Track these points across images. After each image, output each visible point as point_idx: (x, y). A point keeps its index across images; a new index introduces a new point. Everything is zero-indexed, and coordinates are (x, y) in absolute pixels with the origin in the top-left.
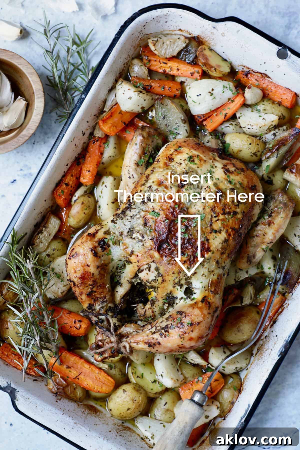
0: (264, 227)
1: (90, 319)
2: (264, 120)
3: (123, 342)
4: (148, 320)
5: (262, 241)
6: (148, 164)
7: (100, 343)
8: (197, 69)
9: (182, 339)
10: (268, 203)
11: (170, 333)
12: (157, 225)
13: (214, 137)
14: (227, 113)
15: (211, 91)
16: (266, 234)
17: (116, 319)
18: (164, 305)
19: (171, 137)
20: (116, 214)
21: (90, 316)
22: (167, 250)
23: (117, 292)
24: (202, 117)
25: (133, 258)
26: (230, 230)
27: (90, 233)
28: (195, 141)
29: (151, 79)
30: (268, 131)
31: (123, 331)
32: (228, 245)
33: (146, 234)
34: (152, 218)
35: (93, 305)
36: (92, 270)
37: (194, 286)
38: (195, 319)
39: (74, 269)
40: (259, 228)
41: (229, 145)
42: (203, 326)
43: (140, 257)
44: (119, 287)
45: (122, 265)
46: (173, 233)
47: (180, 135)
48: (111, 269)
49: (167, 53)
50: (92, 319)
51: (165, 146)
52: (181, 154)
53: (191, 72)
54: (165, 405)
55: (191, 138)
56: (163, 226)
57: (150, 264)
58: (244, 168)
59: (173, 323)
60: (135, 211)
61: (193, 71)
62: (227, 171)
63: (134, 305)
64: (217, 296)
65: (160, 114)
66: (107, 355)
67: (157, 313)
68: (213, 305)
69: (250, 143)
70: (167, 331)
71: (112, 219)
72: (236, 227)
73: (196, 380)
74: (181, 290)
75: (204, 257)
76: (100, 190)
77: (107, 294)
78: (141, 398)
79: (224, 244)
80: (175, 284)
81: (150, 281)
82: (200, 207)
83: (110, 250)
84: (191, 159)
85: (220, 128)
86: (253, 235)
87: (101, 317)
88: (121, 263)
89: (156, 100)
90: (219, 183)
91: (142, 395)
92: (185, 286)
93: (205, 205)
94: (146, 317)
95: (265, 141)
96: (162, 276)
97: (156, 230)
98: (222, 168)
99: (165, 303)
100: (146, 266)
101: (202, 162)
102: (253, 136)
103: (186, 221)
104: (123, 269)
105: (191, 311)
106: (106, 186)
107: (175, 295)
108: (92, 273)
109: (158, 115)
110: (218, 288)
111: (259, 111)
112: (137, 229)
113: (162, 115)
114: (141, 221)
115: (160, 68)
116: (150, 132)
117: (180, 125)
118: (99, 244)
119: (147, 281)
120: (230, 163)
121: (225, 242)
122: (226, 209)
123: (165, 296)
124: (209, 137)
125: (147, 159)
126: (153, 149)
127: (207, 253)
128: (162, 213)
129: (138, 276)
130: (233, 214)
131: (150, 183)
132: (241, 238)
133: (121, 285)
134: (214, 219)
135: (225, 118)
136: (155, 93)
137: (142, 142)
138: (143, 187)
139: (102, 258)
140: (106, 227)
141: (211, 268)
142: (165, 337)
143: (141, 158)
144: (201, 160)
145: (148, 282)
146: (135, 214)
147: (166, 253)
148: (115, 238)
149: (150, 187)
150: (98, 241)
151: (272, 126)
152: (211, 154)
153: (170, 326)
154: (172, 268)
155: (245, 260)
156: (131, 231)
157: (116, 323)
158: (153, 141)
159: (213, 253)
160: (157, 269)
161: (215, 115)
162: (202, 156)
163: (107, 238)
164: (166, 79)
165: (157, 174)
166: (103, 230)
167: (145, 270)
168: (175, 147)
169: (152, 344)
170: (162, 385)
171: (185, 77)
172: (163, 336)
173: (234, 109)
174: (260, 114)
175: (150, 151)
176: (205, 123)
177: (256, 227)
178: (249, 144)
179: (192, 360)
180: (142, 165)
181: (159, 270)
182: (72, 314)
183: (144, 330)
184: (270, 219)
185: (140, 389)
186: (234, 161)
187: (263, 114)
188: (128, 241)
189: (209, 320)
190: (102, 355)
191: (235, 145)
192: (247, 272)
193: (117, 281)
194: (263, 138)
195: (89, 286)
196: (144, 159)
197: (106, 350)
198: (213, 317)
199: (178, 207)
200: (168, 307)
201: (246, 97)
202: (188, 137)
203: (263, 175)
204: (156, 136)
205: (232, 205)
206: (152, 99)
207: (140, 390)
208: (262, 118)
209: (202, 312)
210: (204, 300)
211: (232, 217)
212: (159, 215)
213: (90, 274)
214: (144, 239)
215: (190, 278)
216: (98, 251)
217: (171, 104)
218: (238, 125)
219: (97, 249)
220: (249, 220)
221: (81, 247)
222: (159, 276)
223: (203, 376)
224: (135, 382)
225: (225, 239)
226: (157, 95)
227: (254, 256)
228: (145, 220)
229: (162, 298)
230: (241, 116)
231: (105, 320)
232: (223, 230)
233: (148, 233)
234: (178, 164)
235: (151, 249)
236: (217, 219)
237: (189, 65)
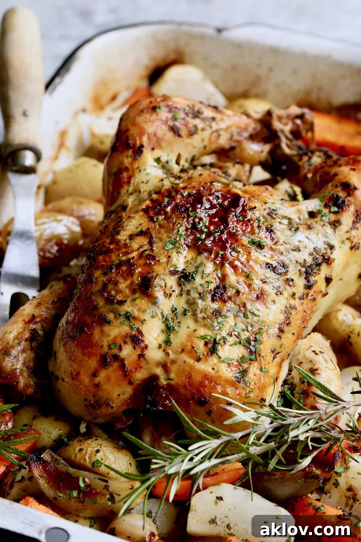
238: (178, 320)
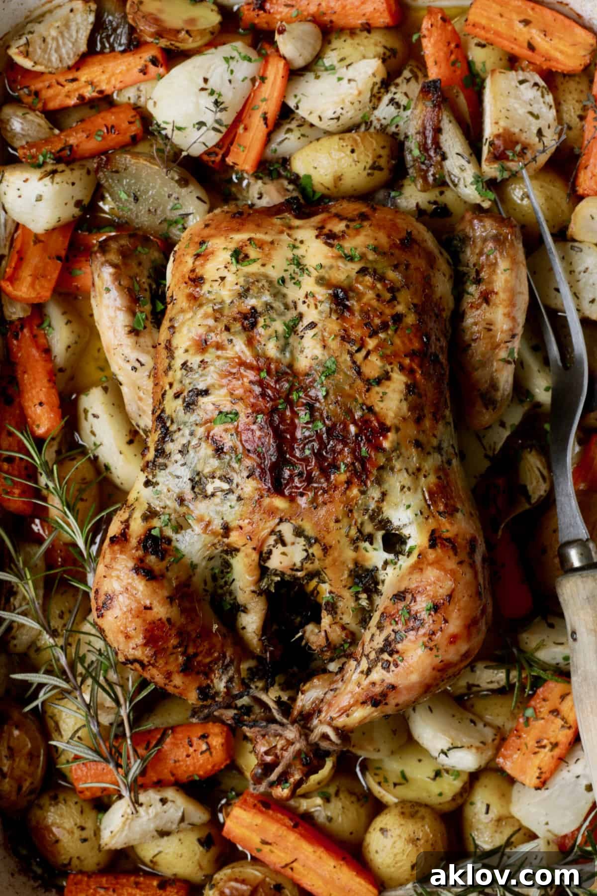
0: (479, 312)
1: (219, 720)
2: (352, 83)
3: (316, 727)
4: (344, 651)
5: (492, 344)
6: (157, 318)
7: (269, 759)
8: (147, 55)
9: (435, 650)
10: (461, 256)
11: (401, 651)
12: (244, 438)
13: (266, 179)
14: (265, 113)
15: (203, 85)
16: (491, 324)
17: (276, 687)
18: (357, 599)
19: (175, 231)
20: (147, 465)
21: (216, 713)
22: (296, 479)
23: (244, 628)
24: (217, 150)
25: (235, 538)
26: (407, 361)
27: (115, 536)
28: (227, 212)
29: (61, 130)
30: (374, 100)
31: (303, 706)
32: (420, 396)
33: (233, 469)
34: (226, 430)
35: (208, 686)
36: (160, 611)
37: (396, 523)
38: (437, 592)
39: (122, 632)
40: (469, 321)
41: (309, 177)
42: (463, 598)
43: (248, 528)
44: (243, 615)
45: (222, 565)
46: (288, 436)
47: (191, 217)
48: (202, 586)
49: (65, 56)
50: (224, 717)
51: (172, 259)
52: (211, 257)
53: (140, 67)
54: (487, 812)
55: (217, 211)
56: (258, 433)
57: (278, 528)
58: (364, 209)
59: (396, 628)
60: (183, 435)
61: (143, 62)
62: (329, 238)
63: (297, 636)
64: (459, 515)
65: (123, 196)
66: (297, 777)
67: (353, 626)
68: (459, 540)
69: (350, 148)
70: (392, 650)
71: (144, 479)
72: (416, 345)
73: (521, 720)
74: (374, 546)
75: (384, 450)
76: (88, 431)
77: (223, 646)
78: (426, 827)
79: (410, 398)
80: (354, 541)
81: (298, 565)
82: (315, 348)
83: (177, 549)
84: (239, 256)
85: (269, 153)
86: (464, 341)
87: (240, 702)
88: (217, 563)
89: (97, 171)
90: (327, 272)
91: (427, 820)
92: (379, 535)
93: (323, 336)
94: (335, 646)
95: (381, 125)
96: (317, 540)
97: (249, 451)
98: (317, 237)
99: (358, 593)
100: (272, 540)
101: (267, 249)
102: (349, 130)
103: (301, 394)
104: (228, 573)
105: (419, 580)
106: (95, 416)
107: (369, 565)
108: (164, 619)
109: (120, 199)
110: (452, 498)
111: (332, 68)
112: (207, 470)
113: (129, 196)
114: (206, 450)
115: (68, 96)
116: (122, 246)
117: (180, 193)
118: (145, 548)
119: (292, 569)
120: (329, 218)
121: (409, 391)
122: (373, 320)
123: (350, 580)
124: (258, 186)
125: (148, 307)
126: (149, 281)
127: (385, 437)
128: (240, 407)
129: (267, 568)
130: (394, 323)
131: (180, 357)
132: (441, 364)
133: (245, 610)
134: (360, 356)
135: (267, 127)
136: (87, 155)
137: (117, 277)
138: (171, 373)
139: (169, 574)
140: (141, 504)
141: (412, 464)
142: (397, 665)
143: (134, 314)
144: (260, 245)
145: (297, 570)
146: (185, 441)
147: (297, 488)
148: (173, 517)
149: (184, 365)
150: (139, 543)
151: (379, 85)
152: (276, 221)
153: (392, 637)
154: (327, 511)
155: (479, 407)
156: (197, 483)
157: (280, 698)
158: (140, 264)
159: (398, 430)
160: (299, 532)
161: (241, 130)
162: (259, 236)
163: (155, 528)
164: (93, 111)
165: (185, 330)
166: (138, 515)
167: (274, 550)
168: (193, 251)
169: (379, 698)
170: (457, 774)
171: (131, 85)
172: (392, 668)
173: (276, 94)
174: (337, 75)
175: (146, 286)
176: (229, 160)
177: (462, 321)
178: (349, 152)
179: (492, 682)
180: (145, 328)
181: (303, 531)
182: (179, 730)
183: (345, 678)
184: (483, 287)
185: (416, 808)
186: (336, 207)
187: (342, 72)
188: (201, 508)
189: (469, 576)
190: (287, 781)
191: (322, 171)
192: (503, 425)
193: (229, 607)
194: (371, 122)
195: (175, 651)
196: (142, 312)
197: (289, 766)
198: (472, 566)
199: (269, 372)
200: (370, 598)
201: (287, 56)
202: (210, 210)
203: (417, 205)
204: (139, 249)
205: (380, 305)
206: (89, 172)
207: (417, 812)
208: (345, 81)
209: (442, 568)
210: (435, 539)
211: (396, 331)
212: (237, 414)
213: (163, 623)
214: (234, 485)
215: (379, 510)
216: (151, 564)
217: (133, 161)
218: (303, 123)
219: (147, 561)
220: (437, 316)
221: (112, 577)
222: (311, 545)
223: (533, 703)
224: (396, 800)
225: (407, 386)
226: (92, 156)
227: (494, 386)
228: (215, 442)
229: (345, 586)
230: (299, 101)
231: (252, 704)
232: (392, 369)
233: (236, 466)
234: (217, 283)
235: (262, 497)
236: (363, 352)
237: (126, 54)
238: (289, 273)
